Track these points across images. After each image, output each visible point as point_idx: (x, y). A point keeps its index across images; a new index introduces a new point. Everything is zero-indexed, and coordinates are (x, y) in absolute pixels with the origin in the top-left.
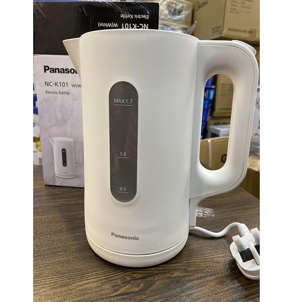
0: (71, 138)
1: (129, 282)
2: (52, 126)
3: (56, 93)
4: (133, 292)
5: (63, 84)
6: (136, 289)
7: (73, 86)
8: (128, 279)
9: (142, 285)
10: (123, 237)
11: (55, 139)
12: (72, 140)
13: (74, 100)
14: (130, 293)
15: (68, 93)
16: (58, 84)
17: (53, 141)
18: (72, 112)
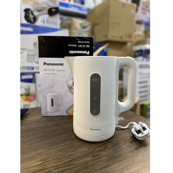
0: (56, 93)
1: (99, 147)
2: (47, 89)
3: (49, 74)
4: (102, 149)
5: (53, 70)
6: (103, 148)
7: (57, 71)
8: (98, 146)
9: (104, 147)
10: (95, 130)
11: (48, 94)
12: (56, 94)
13: (57, 76)
14: (101, 150)
15: (55, 74)
16: (50, 70)
17: (47, 95)
18: (56, 82)
